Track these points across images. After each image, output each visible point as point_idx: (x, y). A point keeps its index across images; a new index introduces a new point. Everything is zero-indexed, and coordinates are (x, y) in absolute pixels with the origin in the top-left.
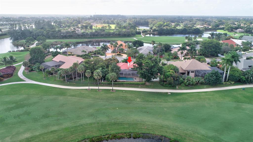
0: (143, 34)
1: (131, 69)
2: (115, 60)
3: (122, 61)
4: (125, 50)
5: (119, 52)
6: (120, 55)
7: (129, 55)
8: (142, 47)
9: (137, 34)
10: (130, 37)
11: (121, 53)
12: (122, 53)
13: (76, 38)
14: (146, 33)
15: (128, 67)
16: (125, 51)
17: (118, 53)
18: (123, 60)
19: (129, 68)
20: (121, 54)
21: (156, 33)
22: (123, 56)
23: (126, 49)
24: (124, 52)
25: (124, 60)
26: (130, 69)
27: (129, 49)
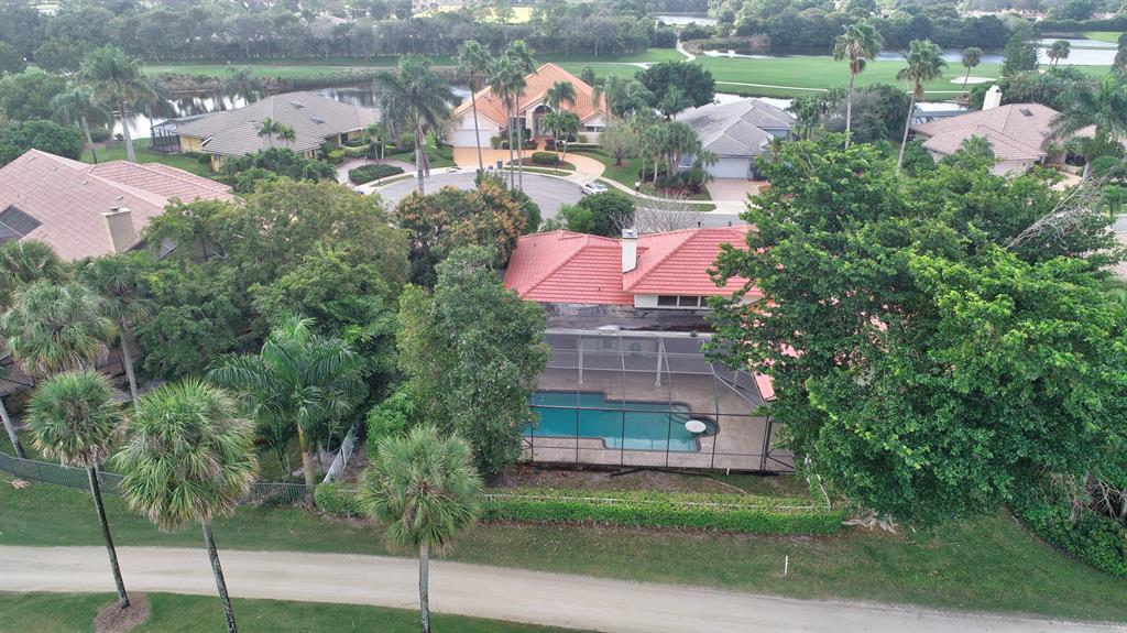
0: (685, 48)
1: (654, 304)
2: (500, 208)
3: (568, 214)
4: (591, 129)
5: (550, 145)
6: (555, 162)
7: (619, 164)
8: (709, 107)
9: (653, 46)
10: (615, 58)
11: (560, 148)
12: (572, 150)
13: (302, 60)
14: (704, 41)
15: (627, 283)
16: (588, 134)
17: (541, 149)
18: (573, 201)
19: (630, 297)
20: (561, 156)
21: (756, 40)
22: (574, 169)
23: (597, 123)
24: (584, 139)
25: (583, 204)
26: (640, 303)
27: (615, 122)
